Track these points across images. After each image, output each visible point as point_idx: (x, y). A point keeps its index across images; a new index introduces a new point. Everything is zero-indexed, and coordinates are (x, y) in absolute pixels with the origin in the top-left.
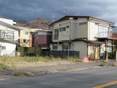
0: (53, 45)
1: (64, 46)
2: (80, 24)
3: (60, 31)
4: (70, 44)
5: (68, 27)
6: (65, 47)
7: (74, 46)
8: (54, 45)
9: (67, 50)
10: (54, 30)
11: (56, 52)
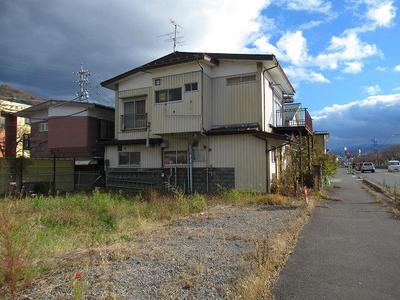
0: (120, 149)
1: (166, 153)
2: (230, 80)
3: (157, 101)
4: (195, 144)
5: (191, 87)
6: (171, 155)
7: (210, 150)
8: (124, 150)
9: (181, 165)
10: (123, 99)
11: (135, 172)
